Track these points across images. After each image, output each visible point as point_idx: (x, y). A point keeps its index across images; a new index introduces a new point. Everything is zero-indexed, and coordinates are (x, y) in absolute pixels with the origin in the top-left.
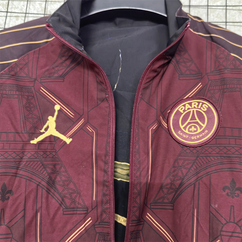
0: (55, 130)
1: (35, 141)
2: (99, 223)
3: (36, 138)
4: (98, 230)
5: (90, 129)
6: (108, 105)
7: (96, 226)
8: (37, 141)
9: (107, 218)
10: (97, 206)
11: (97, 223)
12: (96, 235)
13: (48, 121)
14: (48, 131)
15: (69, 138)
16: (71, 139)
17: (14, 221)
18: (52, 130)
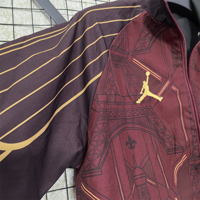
0: (149, 91)
1: (139, 102)
2: (191, 157)
3: (139, 99)
4: (191, 163)
5: (174, 88)
6: (182, 70)
7: (189, 160)
8: (140, 101)
9: (198, 153)
10: (189, 146)
11: (190, 158)
12: (189, 167)
13: (143, 85)
14: (145, 93)
15: (160, 97)
16: (162, 98)
17: (144, 163)
18: (147, 93)
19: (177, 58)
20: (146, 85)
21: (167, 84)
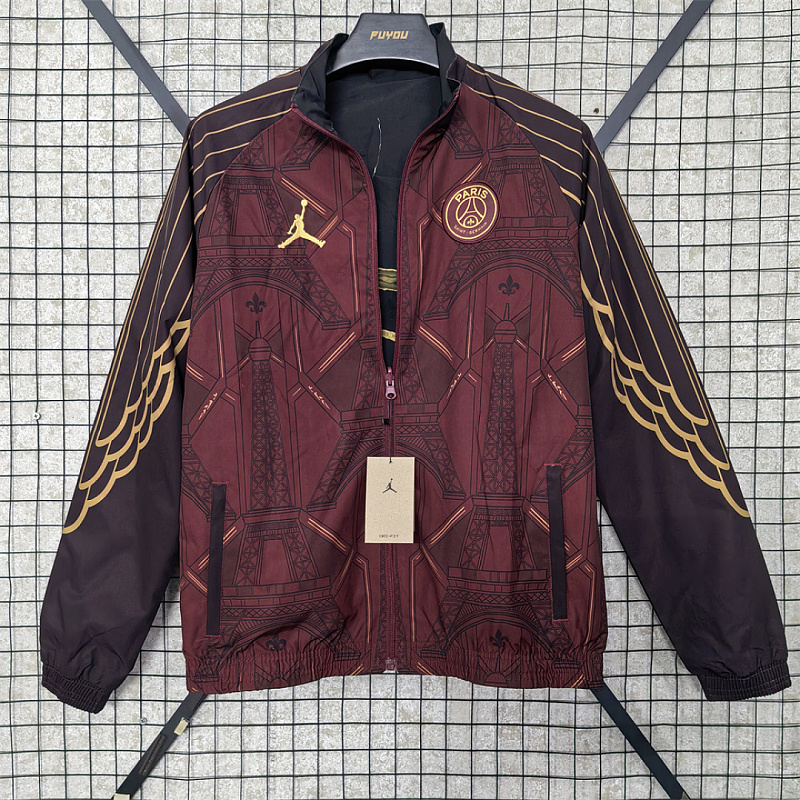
0: (304, 231)
1: (282, 246)
2: (364, 337)
3: (284, 242)
4: (364, 346)
5: (345, 228)
6: (367, 197)
7: (361, 342)
8: (285, 246)
10: (361, 318)
11: (361, 338)
12: (362, 351)
13: (295, 221)
14: (295, 233)
15: (322, 240)
16: (324, 242)
17: (271, 334)
18: (301, 232)
19: (358, 178)
20: (299, 221)
21: (334, 221)
